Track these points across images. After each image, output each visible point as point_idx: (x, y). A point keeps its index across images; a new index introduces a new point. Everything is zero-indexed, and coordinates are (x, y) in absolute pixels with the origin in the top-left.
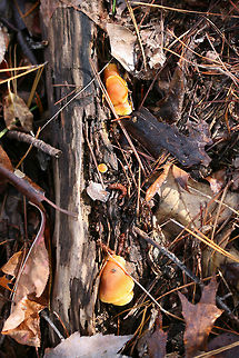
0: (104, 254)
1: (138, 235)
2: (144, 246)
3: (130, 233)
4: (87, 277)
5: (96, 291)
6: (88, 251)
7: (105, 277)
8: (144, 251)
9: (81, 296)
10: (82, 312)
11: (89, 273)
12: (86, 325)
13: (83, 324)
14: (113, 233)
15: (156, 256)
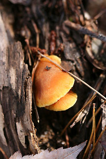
0: (35, 57)
1: (71, 29)
2: (79, 41)
3: (61, 30)
4: (17, 82)
5: (30, 95)
6: (14, 53)
7: (38, 78)
8: (81, 47)
9: (15, 107)
10: (19, 126)
11: (18, 76)
12: (27, 142)
13: (23, 141)
14: (41, 35)
15: (96, 51)
